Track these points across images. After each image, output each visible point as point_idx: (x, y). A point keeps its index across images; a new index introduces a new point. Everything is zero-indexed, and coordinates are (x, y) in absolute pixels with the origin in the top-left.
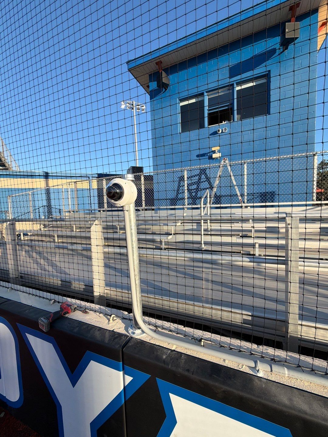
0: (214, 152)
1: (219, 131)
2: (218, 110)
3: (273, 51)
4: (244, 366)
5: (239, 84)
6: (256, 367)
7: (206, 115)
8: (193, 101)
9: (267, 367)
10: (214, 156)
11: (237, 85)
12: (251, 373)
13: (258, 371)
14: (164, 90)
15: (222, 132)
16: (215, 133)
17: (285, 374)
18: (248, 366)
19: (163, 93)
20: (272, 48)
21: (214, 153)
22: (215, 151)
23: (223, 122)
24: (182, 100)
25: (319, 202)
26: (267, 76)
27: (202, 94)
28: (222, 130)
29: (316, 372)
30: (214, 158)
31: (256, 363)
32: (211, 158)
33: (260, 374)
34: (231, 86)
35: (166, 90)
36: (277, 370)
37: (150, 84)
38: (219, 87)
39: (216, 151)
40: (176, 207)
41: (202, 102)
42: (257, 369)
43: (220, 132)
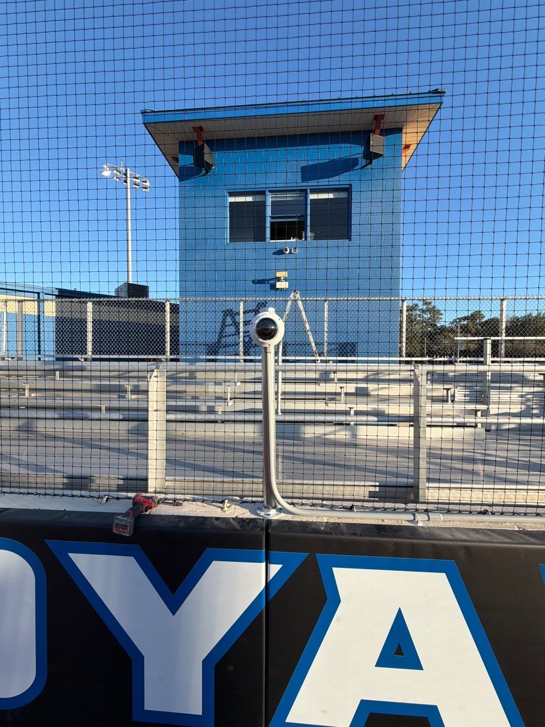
0: (279, 279)
1: (286, 250)
2: (285, 220)
3: (355, 162)
4: (403, 522)
5: (314, 191)
6: (415, 519)
7: (268, 225)
8: (249, 199)
9: (425, 517)
10: (279, 285)
11: (310, 192)
12: (412, 525)
13: (417, 522)
14: (204, 172)
15: (290, 253)
16: (281, 252)
17: (441, 519)
18: (407, 521)
19: (202, 176)
20: (354, 157)
21: (279, 281)
22: (280, 277)
23: (292, 238)
24: (232, 194)
25: (409, 359)
26: (348, 190)
27: (263, 193)
28: (291, 250)
29: (463, 512)
30: (279, 289)
31: (414, 515)
32: (273, 287)
33: (420, 524)
34: (304, 192)
35: (207, 172)
36: (434, 517)
37: (180, 157)
38: (288, 189)
39: (282, 278)
40: (218, 357)
41: (263, 204)
42: (416, 520)
43: (288, 252)
